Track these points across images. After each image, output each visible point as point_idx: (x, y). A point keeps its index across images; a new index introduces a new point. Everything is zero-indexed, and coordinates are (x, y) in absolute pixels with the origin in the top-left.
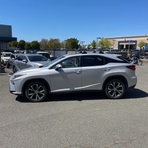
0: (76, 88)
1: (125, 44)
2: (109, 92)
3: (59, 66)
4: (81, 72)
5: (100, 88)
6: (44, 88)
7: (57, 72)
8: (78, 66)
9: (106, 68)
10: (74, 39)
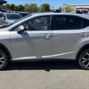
0: (43, 57)
1: (81, 10)
2: (83, 62)
3: (22, 28)
4: (51, 36)
5: (74, 58)
6: (3, 54)
7: (20, 36)
8: (48, 29)
9: (84, 33)
10: (47, 5)
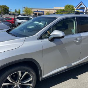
1: (37, 13)
